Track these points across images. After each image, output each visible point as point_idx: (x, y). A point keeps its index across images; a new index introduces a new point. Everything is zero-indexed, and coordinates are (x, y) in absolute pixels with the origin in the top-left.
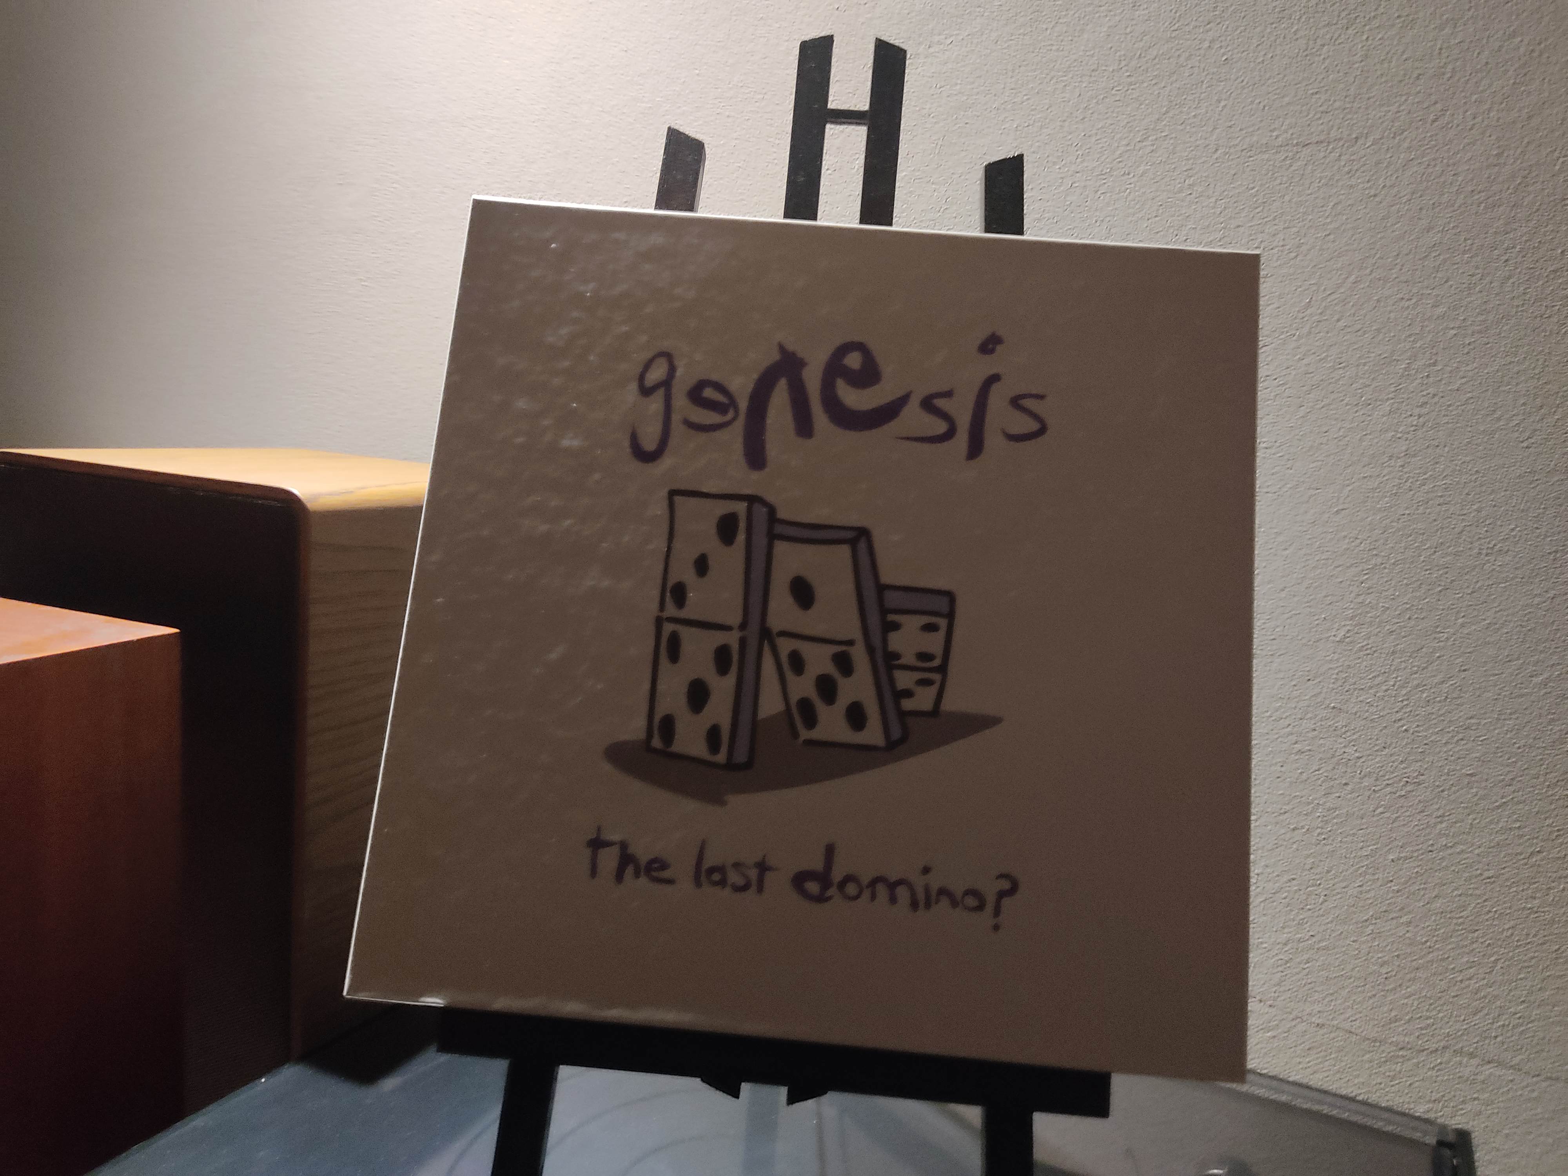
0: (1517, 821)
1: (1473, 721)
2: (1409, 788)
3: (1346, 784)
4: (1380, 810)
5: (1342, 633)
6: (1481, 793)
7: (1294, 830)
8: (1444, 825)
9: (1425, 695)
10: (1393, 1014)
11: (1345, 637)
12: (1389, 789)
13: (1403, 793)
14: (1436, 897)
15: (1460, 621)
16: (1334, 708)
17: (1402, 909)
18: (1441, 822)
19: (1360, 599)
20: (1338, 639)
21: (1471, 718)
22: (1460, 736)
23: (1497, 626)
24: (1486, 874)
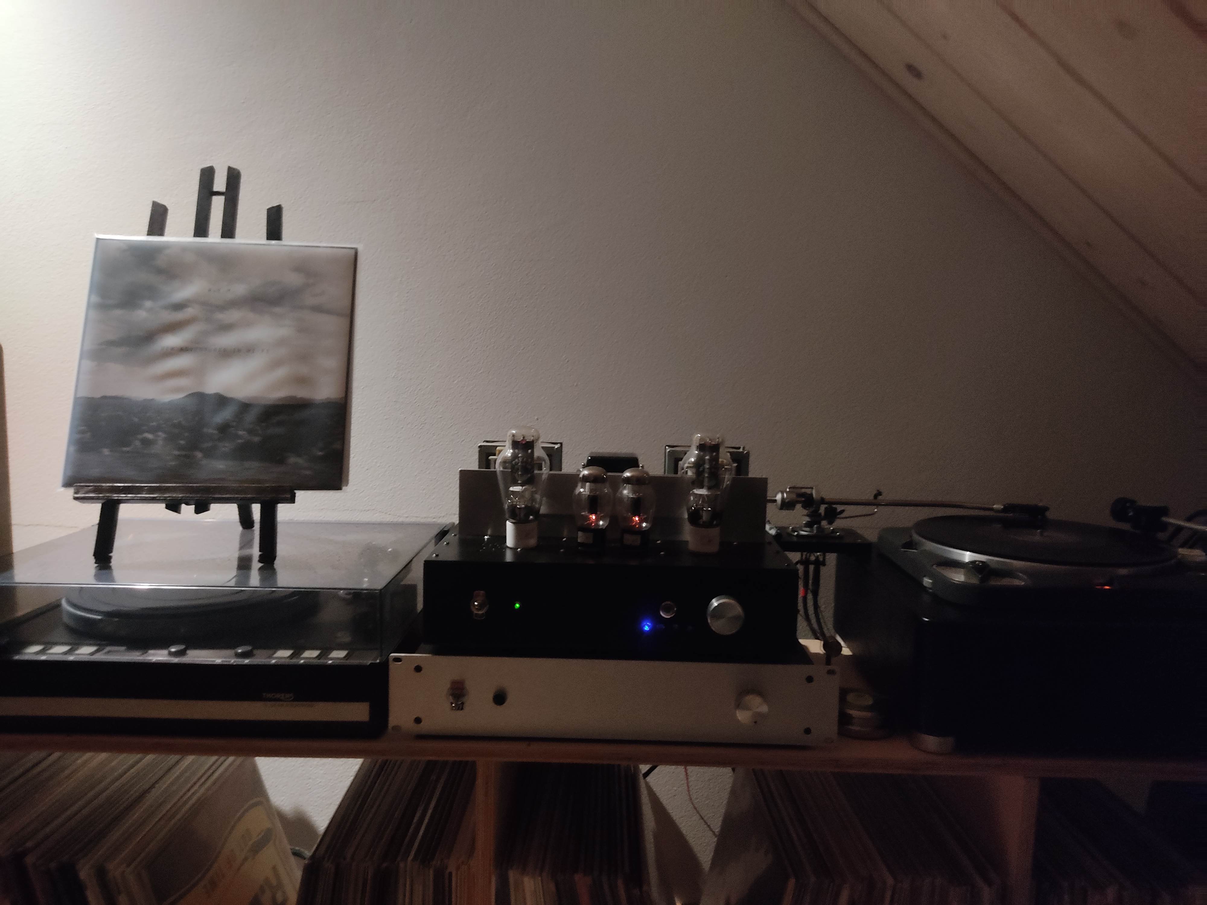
0: (456, 431)
1: (438, 399)
2: (423, 425)
3: (402, 428)
4: (414, 435)
5: (394, 374)
6: (445, 423)
7: (388, 448)
8: (435, 437)
9: (422, 392)
10: (429, 506)
11: (395, 376)
12: (416, 427)
13: (420, 428)
14: (436, 462)
15: (430, 365)
16: (395, 401)
17: (426, 469)
18: (434, 435)
19: (397, 362)
20: (393, 376)
21: (438, 398)
22: (435, 405)
23: (441, 366)
24: (450, 451)
